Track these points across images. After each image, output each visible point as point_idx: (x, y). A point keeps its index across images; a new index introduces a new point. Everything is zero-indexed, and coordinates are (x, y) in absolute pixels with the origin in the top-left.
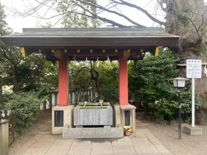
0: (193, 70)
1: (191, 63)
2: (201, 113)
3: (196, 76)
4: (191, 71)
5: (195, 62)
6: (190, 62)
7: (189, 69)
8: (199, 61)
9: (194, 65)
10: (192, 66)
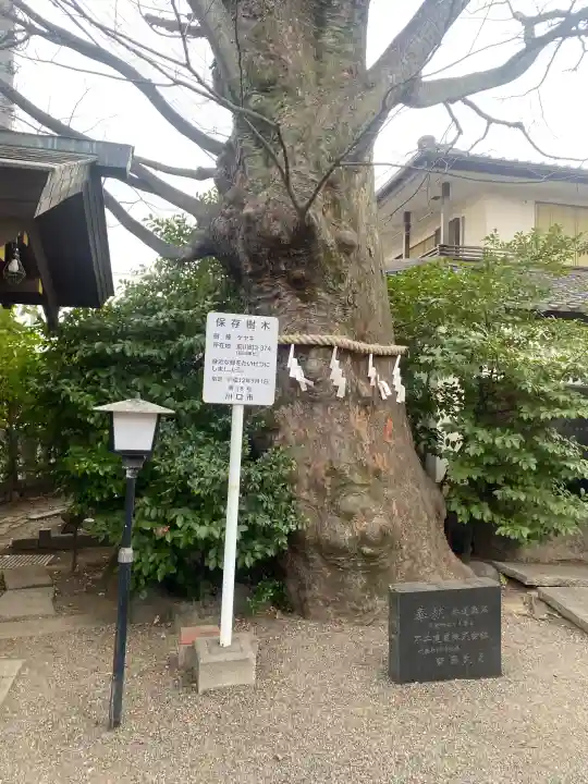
0: (236, 366)
1: (228, 329)
2: (311, 565)
3: (250, 397)
4: (229, 367)
5: (250, 325)
6: (221, 323)
7: (215, 362)
8: (265, 325)
9: (242, 341)
10: (234, 347)
